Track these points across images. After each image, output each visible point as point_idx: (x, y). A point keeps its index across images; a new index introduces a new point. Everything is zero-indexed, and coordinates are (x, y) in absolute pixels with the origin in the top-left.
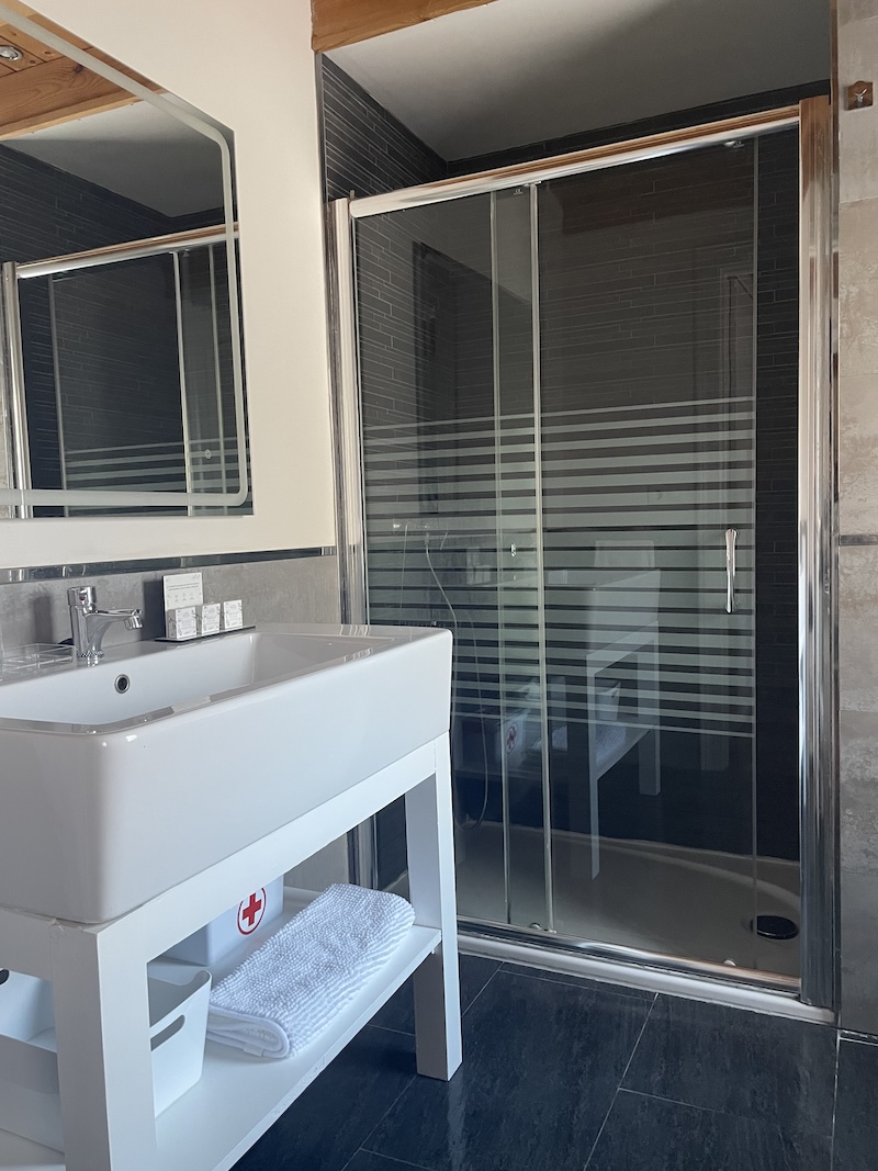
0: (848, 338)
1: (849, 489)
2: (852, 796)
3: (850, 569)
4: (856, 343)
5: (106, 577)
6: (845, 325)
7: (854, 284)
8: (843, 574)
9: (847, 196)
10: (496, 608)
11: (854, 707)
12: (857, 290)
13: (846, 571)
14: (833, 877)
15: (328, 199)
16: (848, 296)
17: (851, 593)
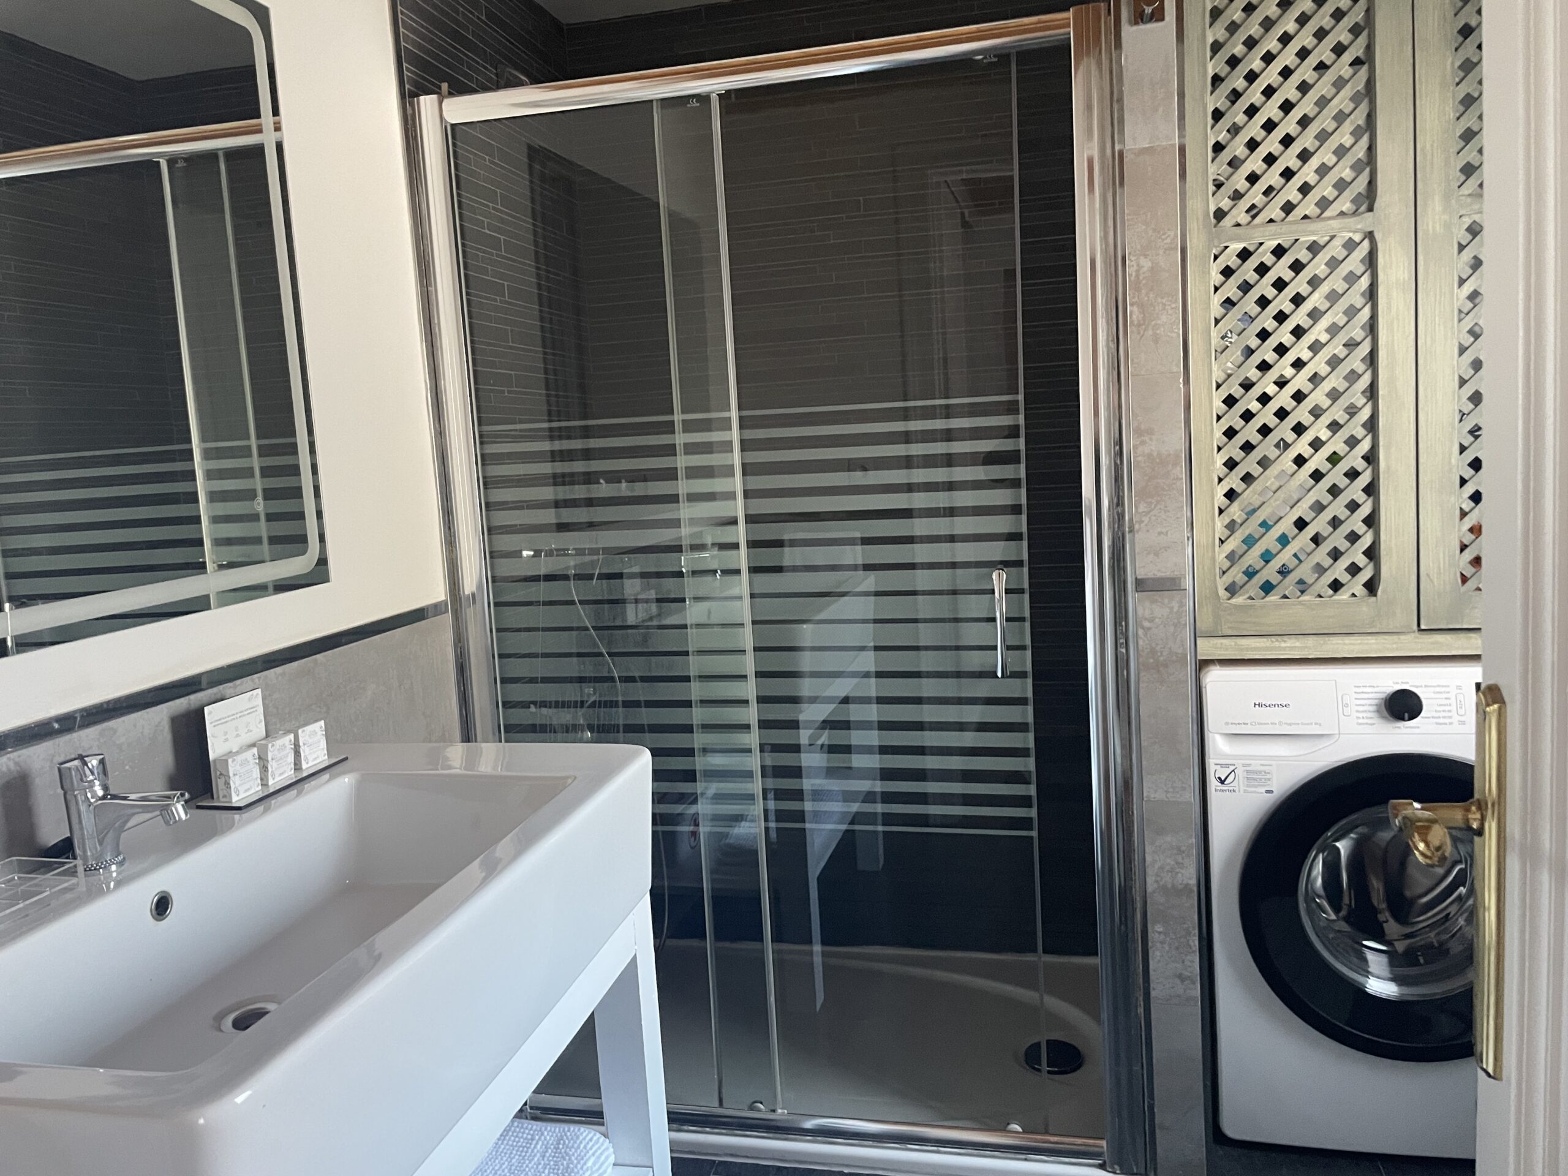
0: (1139, 325)
1: (1146, 519)
2: (1161, 907)
3: (1151, 621)
4: (1150, 332)
5: (112, 724)
6: (1135, 309)
7: (1146, 256)
8: (1143, 628)
9: (1134, 139)
10: (687, 679)
11: (1160, 795)
12: (1150, 264)
13: (1146, 624)
14: (1141, 1010)
15: (408, 95)
16: (1137, 271)
17: (1153, 652)
